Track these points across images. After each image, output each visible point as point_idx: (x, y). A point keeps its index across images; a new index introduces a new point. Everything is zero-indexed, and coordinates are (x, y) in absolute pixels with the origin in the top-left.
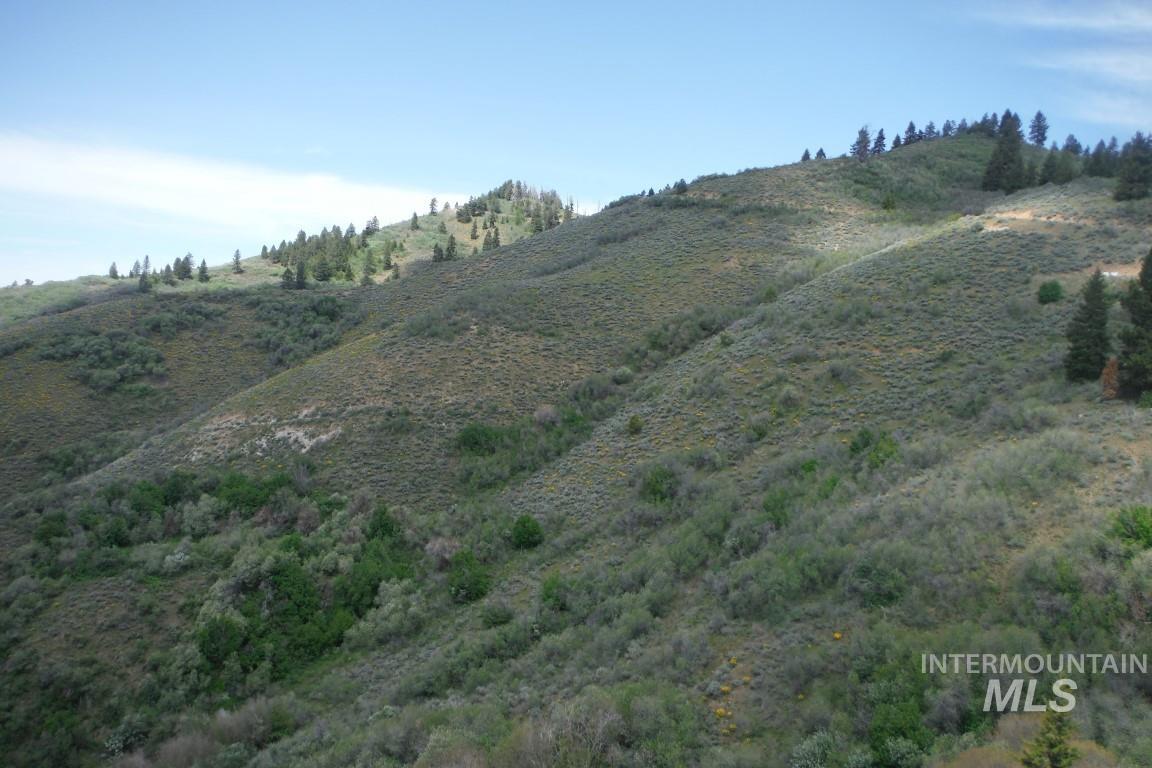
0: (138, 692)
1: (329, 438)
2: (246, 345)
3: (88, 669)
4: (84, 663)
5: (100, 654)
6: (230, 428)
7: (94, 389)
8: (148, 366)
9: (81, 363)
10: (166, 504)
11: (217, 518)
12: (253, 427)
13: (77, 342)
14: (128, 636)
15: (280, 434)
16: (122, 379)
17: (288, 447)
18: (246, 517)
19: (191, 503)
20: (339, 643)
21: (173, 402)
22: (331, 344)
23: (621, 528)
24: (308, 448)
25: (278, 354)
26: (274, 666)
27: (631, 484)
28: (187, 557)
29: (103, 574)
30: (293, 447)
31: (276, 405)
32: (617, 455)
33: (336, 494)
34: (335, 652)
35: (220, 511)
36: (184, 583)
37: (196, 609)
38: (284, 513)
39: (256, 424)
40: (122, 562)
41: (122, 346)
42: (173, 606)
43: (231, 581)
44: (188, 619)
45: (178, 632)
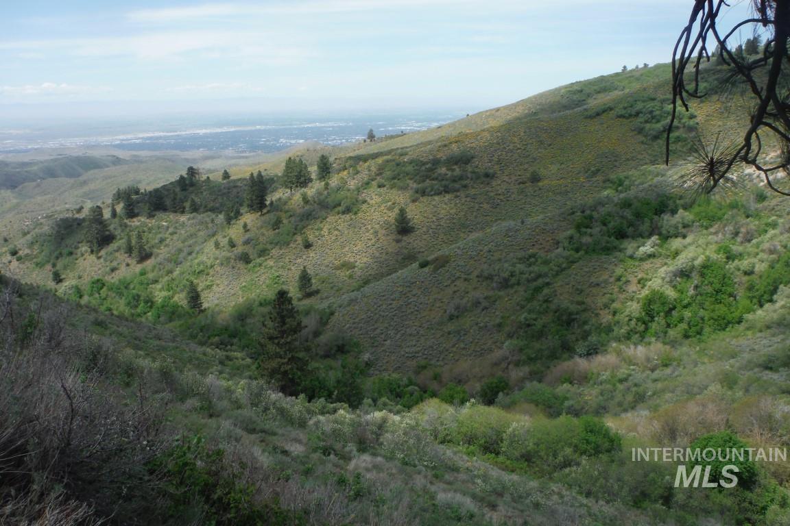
0: (602, 325)
3: (579, 307)
4: (578, 303)
7: (645, 136)
9: (640, 120)
10: (655, 214)
11: (685, 227)
13: (639, 106)
17: (752, 179)
18: (705, 228)
19: (670, 215)
20: (739, 322)
26: (689, 328)
29: (603, 253)
33: (776, 217)
34: (736, 327)
35: (688, 222)
36: (646, 265)
37: (647, 282)
40: (615, 248)
41: (668, 108)
42: (635, 278)
43: (673, 268)
44: (641, 287)
45: (634, 294)
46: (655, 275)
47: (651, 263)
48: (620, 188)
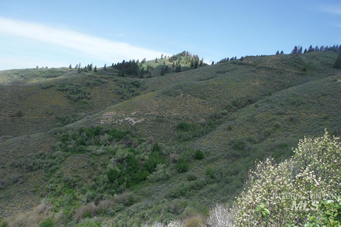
0: (90, 186)
1: (140, 122)
2: (113, 92)
3: (77, 178)
4: (76, 176)
5: (80, 174)
6: (112, 116)
7: (71, 100)
8: (86, 95)
9: (68, 92)
10: (95, 135)
11: (109, 141)
12: (118, 116)
13: (67, 87)
14: (88, 170)
15: (126, 119)
16: (79, 98)
17: (129, 123)
18: (117, 141)
19: (102, 135)
20: (145, 180)
21: (93, 106)
22: (137, 94)
23: (227, 157)
24: (134, 124)
25: (122, 96)
26: (127, 184)
27: (230, 145)
28: (103, 151)
29: (80, 153)
30: (130, 123)
31: (125, 111)
32: (225, 136)
33: (143, 138)
34: (144, 182)
35: (110, 139)
36: (102, 158)
37: (106, 166)
38: (128, 141)
39: (119, 115)
40: (85, 150)
41: (79, 89)
42: (100, 164)
43: (116, 159)
44: (103, 168)
45: (101, 171)
46: (109, 162)
47: (104, 157)
48: (64, 122)
